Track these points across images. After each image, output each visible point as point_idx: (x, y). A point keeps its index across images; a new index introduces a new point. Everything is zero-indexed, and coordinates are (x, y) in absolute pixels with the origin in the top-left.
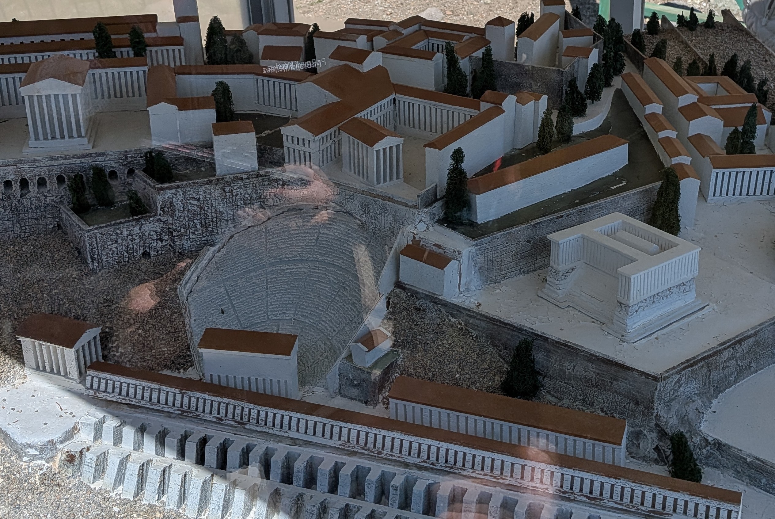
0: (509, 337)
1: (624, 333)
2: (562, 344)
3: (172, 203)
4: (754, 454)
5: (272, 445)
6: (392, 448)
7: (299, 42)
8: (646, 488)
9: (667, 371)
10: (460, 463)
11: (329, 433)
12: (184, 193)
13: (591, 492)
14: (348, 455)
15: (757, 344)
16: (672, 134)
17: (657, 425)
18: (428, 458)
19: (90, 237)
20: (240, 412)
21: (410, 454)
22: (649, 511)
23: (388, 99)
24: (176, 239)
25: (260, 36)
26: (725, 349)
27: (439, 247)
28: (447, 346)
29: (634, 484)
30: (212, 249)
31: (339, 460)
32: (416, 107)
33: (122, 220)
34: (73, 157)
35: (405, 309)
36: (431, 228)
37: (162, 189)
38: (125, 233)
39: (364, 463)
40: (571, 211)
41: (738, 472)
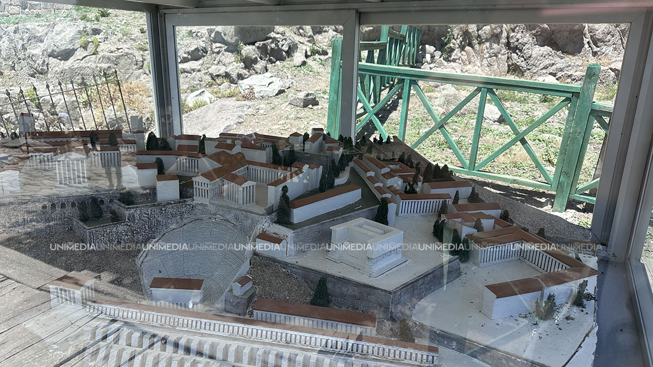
0: (313, 277)
1: (371, 273)
2: (342, 278)
3: (133, 216)
4: (440, 329)
5: (191, 337)
6: (257, 335)
7: (196, 143)
8: (390, 347)
9: (395, 289)
10: (293, 341)
11: (222, 329)
12: (140, 210)
13: (362, 352)
14: (233, 340)
15: (434, 277)
16: (381, 185)
17: (391, 317)
18: (276, 339)
19: (89, 232)
20: (173, 321)
21: (266, 338)
22: (392, 359)
23: (245, 167)
24: (135, 235)
25: (176, 140)
26: (420, 279)
27: (276, 234)
28: (282, 283)
29: (384, 346)
30: (154, 240)
31: (228, 343)
32: (259, 171)
33: (107, 224)
35: (259, 265)
36: (271, 225)
37: (129, 208)
38: (108, 231)
39: (241, 344)
40: (338, 217)
41: (432, 339)
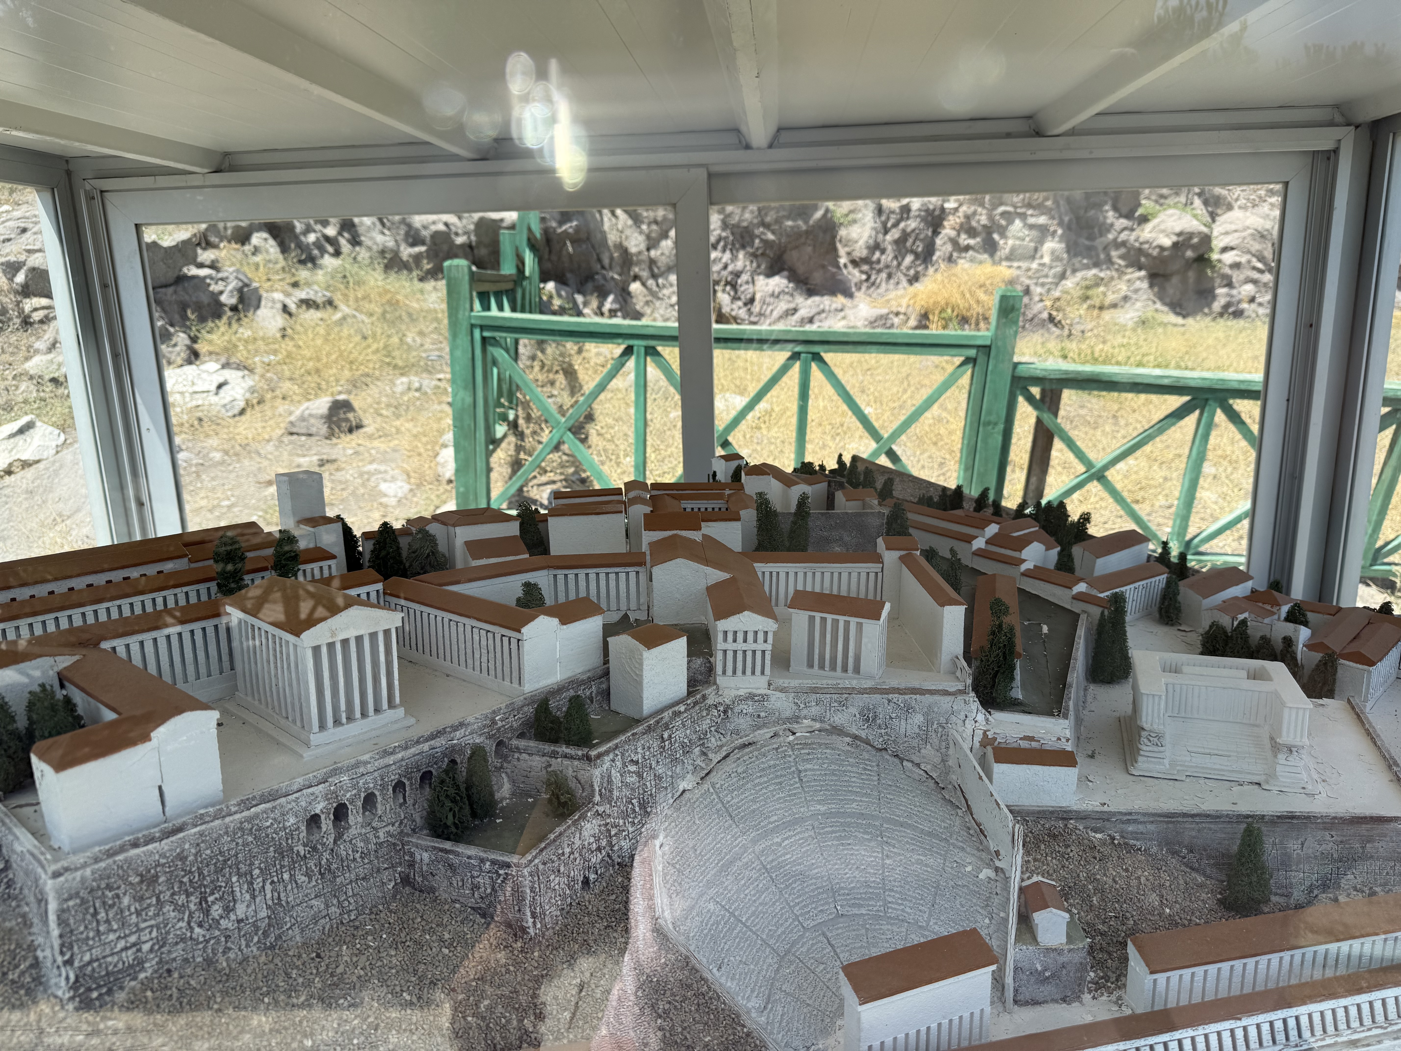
3: (609, 778)
12: (621, 756)
24: (614, 840)
25: (457, 529)
27: (1031, 739)
33: (561, 829)
34: (418, 742)
36: (989, 718)
37: (599, 756)
38: (567, 850)
